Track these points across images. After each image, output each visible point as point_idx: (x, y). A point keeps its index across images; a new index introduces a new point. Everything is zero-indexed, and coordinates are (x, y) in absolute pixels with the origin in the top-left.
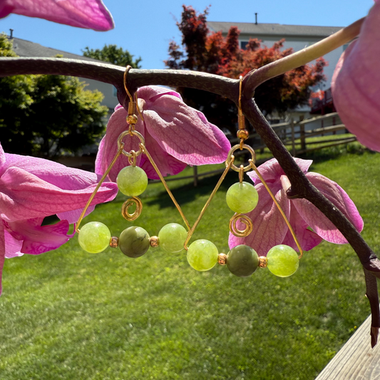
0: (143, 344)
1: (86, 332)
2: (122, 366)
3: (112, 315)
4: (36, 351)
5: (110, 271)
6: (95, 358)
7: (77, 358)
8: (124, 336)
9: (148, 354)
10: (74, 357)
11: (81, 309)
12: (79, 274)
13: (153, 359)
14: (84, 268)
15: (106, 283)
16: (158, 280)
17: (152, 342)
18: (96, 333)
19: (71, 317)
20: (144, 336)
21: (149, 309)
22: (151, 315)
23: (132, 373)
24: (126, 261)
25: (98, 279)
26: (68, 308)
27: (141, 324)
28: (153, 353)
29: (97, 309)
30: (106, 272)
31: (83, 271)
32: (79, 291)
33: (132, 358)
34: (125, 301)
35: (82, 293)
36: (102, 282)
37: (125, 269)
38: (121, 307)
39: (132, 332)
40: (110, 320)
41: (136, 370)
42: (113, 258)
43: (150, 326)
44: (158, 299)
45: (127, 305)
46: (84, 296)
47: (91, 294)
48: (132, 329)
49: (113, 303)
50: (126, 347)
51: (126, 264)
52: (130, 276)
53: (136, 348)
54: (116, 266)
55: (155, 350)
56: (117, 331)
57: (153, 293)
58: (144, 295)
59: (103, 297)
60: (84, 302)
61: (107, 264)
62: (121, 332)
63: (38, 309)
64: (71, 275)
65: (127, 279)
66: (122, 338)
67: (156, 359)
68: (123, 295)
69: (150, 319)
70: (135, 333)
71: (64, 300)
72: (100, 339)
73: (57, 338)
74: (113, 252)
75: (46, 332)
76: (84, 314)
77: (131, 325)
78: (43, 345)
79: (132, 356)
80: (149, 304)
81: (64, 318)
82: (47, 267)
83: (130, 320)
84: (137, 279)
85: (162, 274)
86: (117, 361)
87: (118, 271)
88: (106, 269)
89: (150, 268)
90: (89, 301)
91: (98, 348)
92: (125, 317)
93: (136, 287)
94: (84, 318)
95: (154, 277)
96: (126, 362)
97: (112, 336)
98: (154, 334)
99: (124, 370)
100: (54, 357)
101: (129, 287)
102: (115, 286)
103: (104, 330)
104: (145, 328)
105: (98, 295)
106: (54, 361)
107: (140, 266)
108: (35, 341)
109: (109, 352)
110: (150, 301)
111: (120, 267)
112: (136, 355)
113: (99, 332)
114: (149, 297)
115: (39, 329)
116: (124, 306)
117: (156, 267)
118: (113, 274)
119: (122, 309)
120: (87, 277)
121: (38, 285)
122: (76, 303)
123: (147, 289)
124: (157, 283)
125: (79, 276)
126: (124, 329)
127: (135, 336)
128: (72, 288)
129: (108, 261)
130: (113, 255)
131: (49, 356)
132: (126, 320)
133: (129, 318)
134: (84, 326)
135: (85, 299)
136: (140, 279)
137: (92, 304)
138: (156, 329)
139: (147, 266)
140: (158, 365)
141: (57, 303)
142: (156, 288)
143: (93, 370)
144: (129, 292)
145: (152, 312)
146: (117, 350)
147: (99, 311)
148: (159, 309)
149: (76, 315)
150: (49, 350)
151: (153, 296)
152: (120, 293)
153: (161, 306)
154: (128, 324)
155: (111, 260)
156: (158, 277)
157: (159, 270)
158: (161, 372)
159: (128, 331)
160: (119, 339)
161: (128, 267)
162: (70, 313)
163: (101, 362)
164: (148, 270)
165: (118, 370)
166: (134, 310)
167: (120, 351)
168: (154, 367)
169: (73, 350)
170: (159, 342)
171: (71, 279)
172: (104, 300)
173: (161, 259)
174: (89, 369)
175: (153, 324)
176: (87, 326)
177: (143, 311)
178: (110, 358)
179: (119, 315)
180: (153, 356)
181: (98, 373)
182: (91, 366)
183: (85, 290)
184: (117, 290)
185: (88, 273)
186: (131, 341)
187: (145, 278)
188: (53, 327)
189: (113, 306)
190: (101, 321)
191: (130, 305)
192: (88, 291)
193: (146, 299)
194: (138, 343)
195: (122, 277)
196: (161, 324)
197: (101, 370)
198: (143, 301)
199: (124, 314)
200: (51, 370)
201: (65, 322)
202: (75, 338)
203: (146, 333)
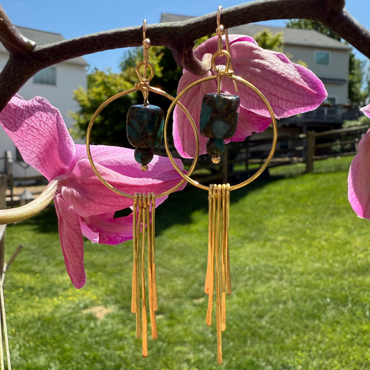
0: (342, 322)
1: (283, 296)
2: (319, 337)
3: (308, 286)
4: (239, 303)
5: (307, 242)
6: (292, 323)
7: (274, 319)
8: (322, 308)
9: (348, 334)
10: (272, 317)
11: (279, 274)
12: (276, 240)
13: (352, 340)
14: (281, 235)
15: (303, 253)
16: (360, 259)
17: (352, 322)
18: (293, 299)
19: (269, 279)
20: (343, 313)
21: (349, 288)
22: (351, 294)
23: (329, 347)
24: (325, 235)
25: (295, 248)
26: (266, 271)
27: (340, 301)
28: (353, 333)
29: (294, 277)
30: (302, 242)
31: (280, 238)
32: (276, 257)
33: (331, 333)
34: (322, 275)
35: (279, 259)
36: (299, 251)
37: (323, 243)
38: (318, 280)
39: (331, 307)
40: (307, 290)
41: (334, 345)
42: (310, 229)
43: (350, 305)
44: (360, 279)
45: (325, 278)
46: (281, 262)
47: (287, 262)
48: (329, 304)
49: (310, 274)
50: (324, 320)
51: (324, 238)
52: (329, 251)
53: (335, 325)
54: (314, 238)
55: (355, 331)
56: (314, 303)
57: (354, 271)
58: (344, 272)
59: (299, 266)
60: (281, 268)
61: (304, 234)
62: (319, 304)
63: (240, 267)
64: (268, 240)
65: (325, 253)
66: (319, 311)
67: (356, 341)
68: (320, 268)
69: (350, 298)
70: (334, 308)
71: (262, 263)
72: (297, 305)
73: (256, 296)
74: (310, 223)
75: (247, 288)
76: (281, 279)
77: (329, 300)
78: (244, 299)
79: (330, 330)
80: (350, 282)
81: (263, 279)
82: (247, 230)
83: (328, 295)
84: (335, 255)
85: (365, 253)
86: (313, 331)
87: (315, 243)
88: (303, 239)
89: (351, 245)
90: (286, 268)
91: (295, 314)
92: (323, 290)
93: (334, 262)
94: (280, 283)
95: (356, 255)
96: (324, 335)
97: (309, 306)
98: (354, 315)
99: (321, 342)
100: (254, 312)
101: (327, 261)
102: (312, 258)
103: (301, 298)
104: (345, 306)
105: (295, 263)
106: (254, 315)
107: (339, 241)
108: (239, 294)
109: (305, 321)
110: (351, 279)
111: (318, 240)
112: (334, 330)
113: (296, 298)
114: (350, 275)
115: (241, 284)
116: (321, 279)
117: (358, 244)
118: (310, 245)
119: (319, 282)
120: (284, 245)
121: (240, 245)
122: (273, 267)
123: (347, 266)
124: (359, 262)
125: (276, 243)
126: (321, 303)
127: (333, 312)
128: (270, 253)
129: (305, 232)
130: (310, 226)
131: (250, 310)
132: (324, 293)
133: (327, 292)
134: (282, 290)
135: (282, 265)
136: (339, 255)
137: (289, 271)
138: (357, 310)
139: (348, 243)
140: (359, 348)
141: (256, 264)
142: (358, 267)
143: (290, 333)
144: (326, 266)
145: (353, 292)
146: (314, 320)
147: (295, 279)
148: (361, 290)
149: (273, 279)
150: (250, 305)
151: (354, 274)
152: (317, 265)
153: (362, 287)
154: (325, 297)
155: (308, 231)
156: (361, 256)
157: (362, 249)
158: (363, 356)
159: (325, 305)
160: (316, 311)
161: (326, 240)
162: (268, 275)
163: (297, 328)
164: (348, 247)
165: (315, 340)
166: (332, 285)
167: (317, 322)
168: (355, 348)
169: (271, 310)
170: (361, 324)
171: (269, 244)
172: (301, 269)
173: (364, 237)
174: (286, 332)
175: (354, 304)
176: (284, 291)
177: (343, 289)
178: (307, 327)
179: (316, 287)
180: (354, 337)
181: (294, 337)
182: (288, 329)
183: (282, 257)
184: (314, 262)
185: (285, 241)
186: (329, 315)
187: (345, 254)
188: (253, 285)
189: (310, 277)
190: (298, 289)
191: (327, 280)
192: (285, 258)
193: (346, 276)
194: (336, 319)
195: (320, 250)
196: (363, 306)
197: (298, 335)
198: (341, 277)
199: (321, 287)
200: (252, 323)
201: (264, 282)
202: (273, 299)
203: (346, 311)
